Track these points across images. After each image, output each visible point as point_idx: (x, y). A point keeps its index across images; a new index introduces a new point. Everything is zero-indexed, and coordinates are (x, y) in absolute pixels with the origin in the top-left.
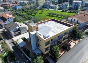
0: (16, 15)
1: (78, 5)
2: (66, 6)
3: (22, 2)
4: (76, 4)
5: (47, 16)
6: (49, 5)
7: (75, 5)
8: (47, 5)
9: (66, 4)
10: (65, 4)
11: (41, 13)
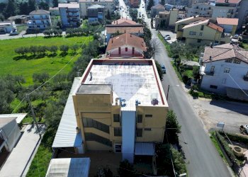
1: (75, 14)
2: (45, 21)
4: (71, 14)
7: (69, 16)
9: (44, 16)
10: (41, 17)
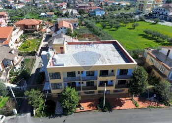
0: (85, 25)
3: (117, 3)
5: (140, 35)
6: (165, 13)
8: (161, 13)
11: (131, 29)
